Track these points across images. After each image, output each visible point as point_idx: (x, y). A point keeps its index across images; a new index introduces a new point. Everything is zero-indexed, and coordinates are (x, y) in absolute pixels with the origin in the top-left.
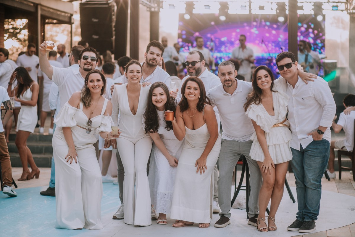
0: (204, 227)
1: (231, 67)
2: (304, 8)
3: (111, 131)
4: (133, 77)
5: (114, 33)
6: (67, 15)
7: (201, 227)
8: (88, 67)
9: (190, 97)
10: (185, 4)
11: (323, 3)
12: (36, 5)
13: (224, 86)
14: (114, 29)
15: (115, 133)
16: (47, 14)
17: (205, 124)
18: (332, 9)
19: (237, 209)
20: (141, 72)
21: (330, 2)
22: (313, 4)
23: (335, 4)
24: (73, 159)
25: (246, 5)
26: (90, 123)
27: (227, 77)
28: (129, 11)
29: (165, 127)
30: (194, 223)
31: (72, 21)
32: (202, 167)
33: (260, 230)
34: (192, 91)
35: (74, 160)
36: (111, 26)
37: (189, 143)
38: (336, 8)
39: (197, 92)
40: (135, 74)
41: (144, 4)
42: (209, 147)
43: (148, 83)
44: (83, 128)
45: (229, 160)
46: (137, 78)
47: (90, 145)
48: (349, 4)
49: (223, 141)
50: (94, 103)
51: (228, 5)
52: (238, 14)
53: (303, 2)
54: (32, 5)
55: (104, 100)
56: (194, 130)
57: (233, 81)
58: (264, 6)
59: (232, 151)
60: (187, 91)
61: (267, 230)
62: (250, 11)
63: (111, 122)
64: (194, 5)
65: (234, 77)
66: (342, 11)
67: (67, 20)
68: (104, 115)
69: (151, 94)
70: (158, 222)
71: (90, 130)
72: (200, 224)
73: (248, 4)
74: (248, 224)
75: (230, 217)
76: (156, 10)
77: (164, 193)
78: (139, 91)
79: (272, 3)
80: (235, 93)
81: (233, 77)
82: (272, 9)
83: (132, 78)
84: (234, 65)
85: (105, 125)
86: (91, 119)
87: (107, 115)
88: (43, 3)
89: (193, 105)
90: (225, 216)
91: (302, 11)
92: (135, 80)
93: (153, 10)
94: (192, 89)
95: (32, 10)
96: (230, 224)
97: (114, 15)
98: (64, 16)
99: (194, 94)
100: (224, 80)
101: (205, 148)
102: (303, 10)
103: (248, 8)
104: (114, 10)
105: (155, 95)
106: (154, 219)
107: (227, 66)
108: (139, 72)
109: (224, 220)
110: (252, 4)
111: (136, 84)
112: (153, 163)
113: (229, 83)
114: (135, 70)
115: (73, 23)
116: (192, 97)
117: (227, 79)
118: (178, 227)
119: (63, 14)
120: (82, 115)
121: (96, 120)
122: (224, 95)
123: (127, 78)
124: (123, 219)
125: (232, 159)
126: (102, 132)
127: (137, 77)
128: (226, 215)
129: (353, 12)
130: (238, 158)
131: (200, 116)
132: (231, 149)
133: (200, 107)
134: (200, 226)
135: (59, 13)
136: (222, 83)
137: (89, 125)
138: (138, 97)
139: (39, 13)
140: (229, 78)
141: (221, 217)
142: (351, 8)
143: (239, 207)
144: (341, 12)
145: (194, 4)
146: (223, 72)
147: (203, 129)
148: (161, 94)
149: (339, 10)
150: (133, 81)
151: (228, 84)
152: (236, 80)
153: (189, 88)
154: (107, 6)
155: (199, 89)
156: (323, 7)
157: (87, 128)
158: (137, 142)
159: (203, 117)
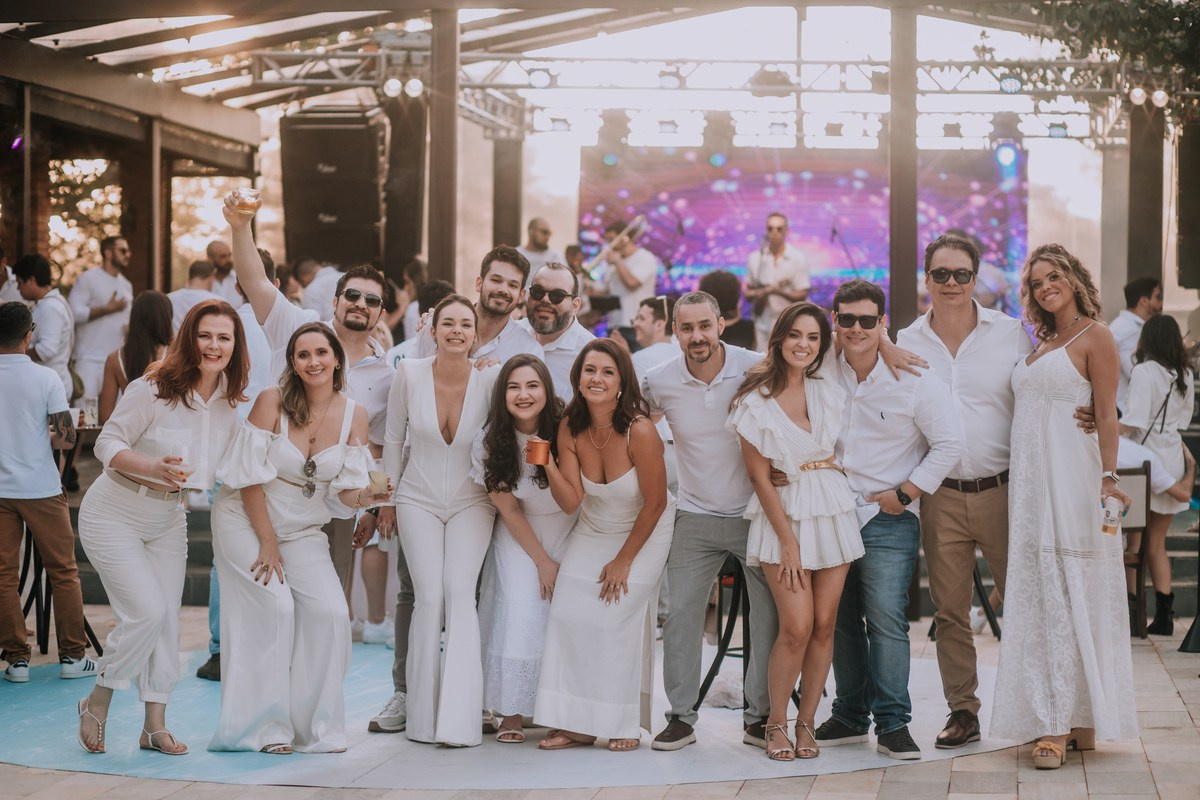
0: (622, 750)
1: (708, 309)
2: (962, 131)
3: (369, 484)
4: (452, 336)
5: (383, 206)
6: (239, 148)
7: (616, 749)
8: (357, 317)
9: (595, 394)
10: (600, 116)
11: (1021, 117)
12: (147, 121)
13: (688, 358)
14: (383, 195)
15: (380, 489)
16: (180, 148)
17: (633, 469)
18: (1048, 134)
19: (720, 707)
20: (473, 324)
21: (1040, 113)
22: (991, 117)
23: (1058, 119)
24: (271, 574)
25: (787, 123)
26: (310, 467)
27: (698, 335)
28: (428, 138)
29: (534, 478)
30: (596, 738)
31: (256, 168)
32: (615, 586)
33: (772, 757)
34: (597, 377)
35: (274, 574)
36: (375, 186)
37: (587, 518)
38: (1061, 131)
39: (613, 381)
40: (458, 328)
41: (477, 119)
42: (640, 533)
43: (491, 359)
44: (294, 484)
45: (694, 570)
46: (463, 341)
47: (313, 531)
48: (1100, 119)
49: (679, 516)
50: (316, 414)
51: (732, 123)
52: (764, 149)
53: (960, 114)
54: (136, 119)
55: (344, 403)
56: (606, 483)
57: (714, 346)
58: (841, 125)
59: (701, 543)
60: (585, 377)
61: (792, 755)
62: (800, 140)
63: (367, 459)
64: (630, 120)
65: (716, 336)
66: (1081, 139)
67: (239, 163)
68: (348, 443)
69: (503, 384)
70: (500, 737)
71: (311, 488)
72: (611, 740)
73: (794, 117)
74: (745, 743)
75: (694, 723)
76: (513, 134)
77: (524, 661)
78: (464, 378)
79: (865, 115)
80: (718, 379)
81: (713, 334)
82: (865, 134)
83: (448, 340)
84: (717, 304)
85: (354, 473)
86: (313, 458)
87: (356, 445)
88: (166, 115)
89: (602, 416)
90: (682, 719)
91: (958, 138)
92: (455, 345)
93: (503, 134)
94: (599, 372)
95: (136, 134)
96: (695, 742)
97: (383, 153)
98: (232, 153)
99: (603, 386)
100: (687, 343)
101: (628, 534)
102: (961, 136)
103: (792, 129)
104: (383, 139)
105: (514, 387)
106: (488, 729)
107: (697, 304)
108: (469, 326)
109: (678, 729)
110: (805, 118)
111: (458, 355)
112: (491, 581)
113: (701, 349)
114: (458, 318)
115: (259, 174)
116: (596, 394)
117: (698, 341)
118: (553, 748)
119: (229, 146)
120: (289, 450)
121: (327, 459)
122: (688, 384)
123: (436, 340)
124: (404, 729)
125: (705, 566)
126: (345, 491)
127: (461, 337)
128: (685, 716)
129: (1113, 142)
130: (720, 561)
131: (620, 446)
132: (699, 539)
133: (621, 420)
134: (613, 745)
135: (215, 142)
136: (685, 351)
137: (309, 475)
138: (461, 396)
139: (158, 143)
140: (702, 338)
141: (670, 722)
142: (1107, 130)
143: (727, 704)
144: (1078, 142)
145: (630, 116)
146: (687, 321)
147: (628, 482)
148: (531, 385)
149: (1071, 137)
150: (451, 349)
151: (700, 353)
152: (722, 345)
153: (591, 370)
154: (362, 126)
155: (616, 373)
156: (1020, 127)
157: (303, 483)
158: (451, 517)
159: (628, 447)
